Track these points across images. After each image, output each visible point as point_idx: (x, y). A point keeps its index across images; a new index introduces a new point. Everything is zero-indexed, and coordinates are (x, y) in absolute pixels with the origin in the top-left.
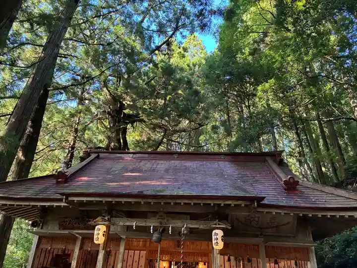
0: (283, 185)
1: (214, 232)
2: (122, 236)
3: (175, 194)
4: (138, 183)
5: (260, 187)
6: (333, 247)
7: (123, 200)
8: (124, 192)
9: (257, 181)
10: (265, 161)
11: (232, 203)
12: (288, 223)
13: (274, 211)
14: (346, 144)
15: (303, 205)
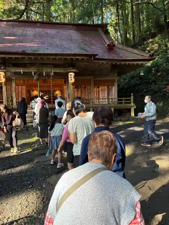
0: (107, 47)
1: (69, 74)
2: (12, 78)
3: (47, 53)
4: (18, 44)
5: (94, 48)
6: (125, 79)
7: (14, 56)
8: (12, 51)
9: (92, 44)
10: (97, 30)
11: (80, 58)
12: (107, 68)
13: (101, 62)
14: (143, 18)
15: (116, 58)
